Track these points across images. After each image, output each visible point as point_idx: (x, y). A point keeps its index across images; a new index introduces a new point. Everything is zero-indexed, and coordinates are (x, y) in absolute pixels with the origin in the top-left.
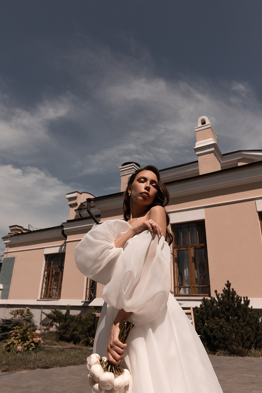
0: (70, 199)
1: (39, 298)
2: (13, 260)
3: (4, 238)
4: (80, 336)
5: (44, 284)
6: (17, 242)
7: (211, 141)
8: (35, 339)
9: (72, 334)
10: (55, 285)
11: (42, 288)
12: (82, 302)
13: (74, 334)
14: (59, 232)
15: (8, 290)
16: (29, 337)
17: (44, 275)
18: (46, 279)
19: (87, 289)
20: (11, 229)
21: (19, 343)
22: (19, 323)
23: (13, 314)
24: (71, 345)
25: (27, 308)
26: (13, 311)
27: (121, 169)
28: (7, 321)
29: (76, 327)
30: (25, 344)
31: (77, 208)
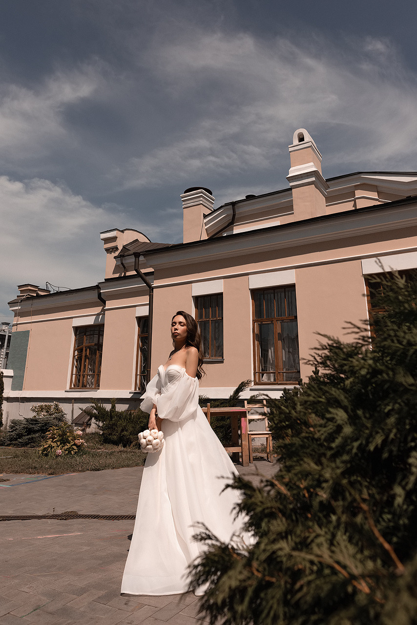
0: (107, 240)
1: (68, 388)
2: (26, 334)
3: (11, 304)
4: (131, 437)
5: (75, 368)
6: (32, 309)
7: (311, 167)
8: (77, 442)
9: (120, 435)
10: (91, 370)
11: (72, 374)
12: (130, 393)
13: (124, 435)
14: (94, 296)
15: (22, 377)
16: (70, 439)
17: (74, 357)
18: (77, 362)
19: (136, 375)
20: (20, 289)
21: (58, 446)
22: (49, 423)
23: (36, 411)
24: (120, 448)
25: (54, 402)
26: (35, 407)
27: (183, 198)
28: (32, 420)
29: (125, 426)
30: (66, 447)
31: (117, 253)
